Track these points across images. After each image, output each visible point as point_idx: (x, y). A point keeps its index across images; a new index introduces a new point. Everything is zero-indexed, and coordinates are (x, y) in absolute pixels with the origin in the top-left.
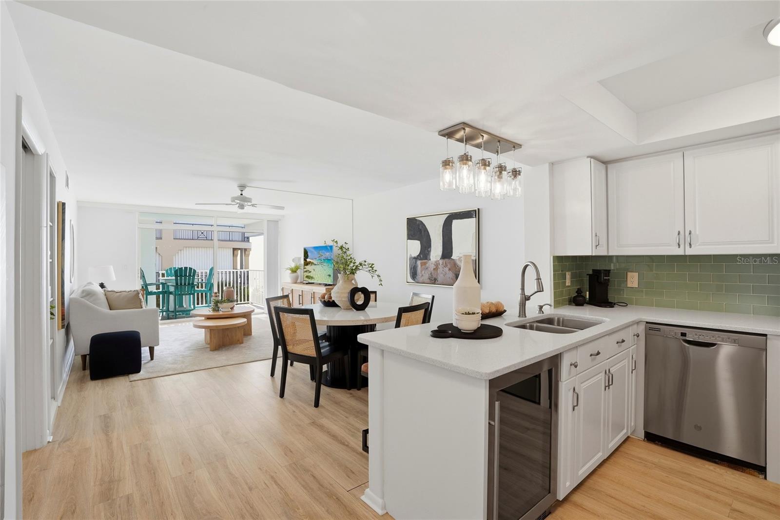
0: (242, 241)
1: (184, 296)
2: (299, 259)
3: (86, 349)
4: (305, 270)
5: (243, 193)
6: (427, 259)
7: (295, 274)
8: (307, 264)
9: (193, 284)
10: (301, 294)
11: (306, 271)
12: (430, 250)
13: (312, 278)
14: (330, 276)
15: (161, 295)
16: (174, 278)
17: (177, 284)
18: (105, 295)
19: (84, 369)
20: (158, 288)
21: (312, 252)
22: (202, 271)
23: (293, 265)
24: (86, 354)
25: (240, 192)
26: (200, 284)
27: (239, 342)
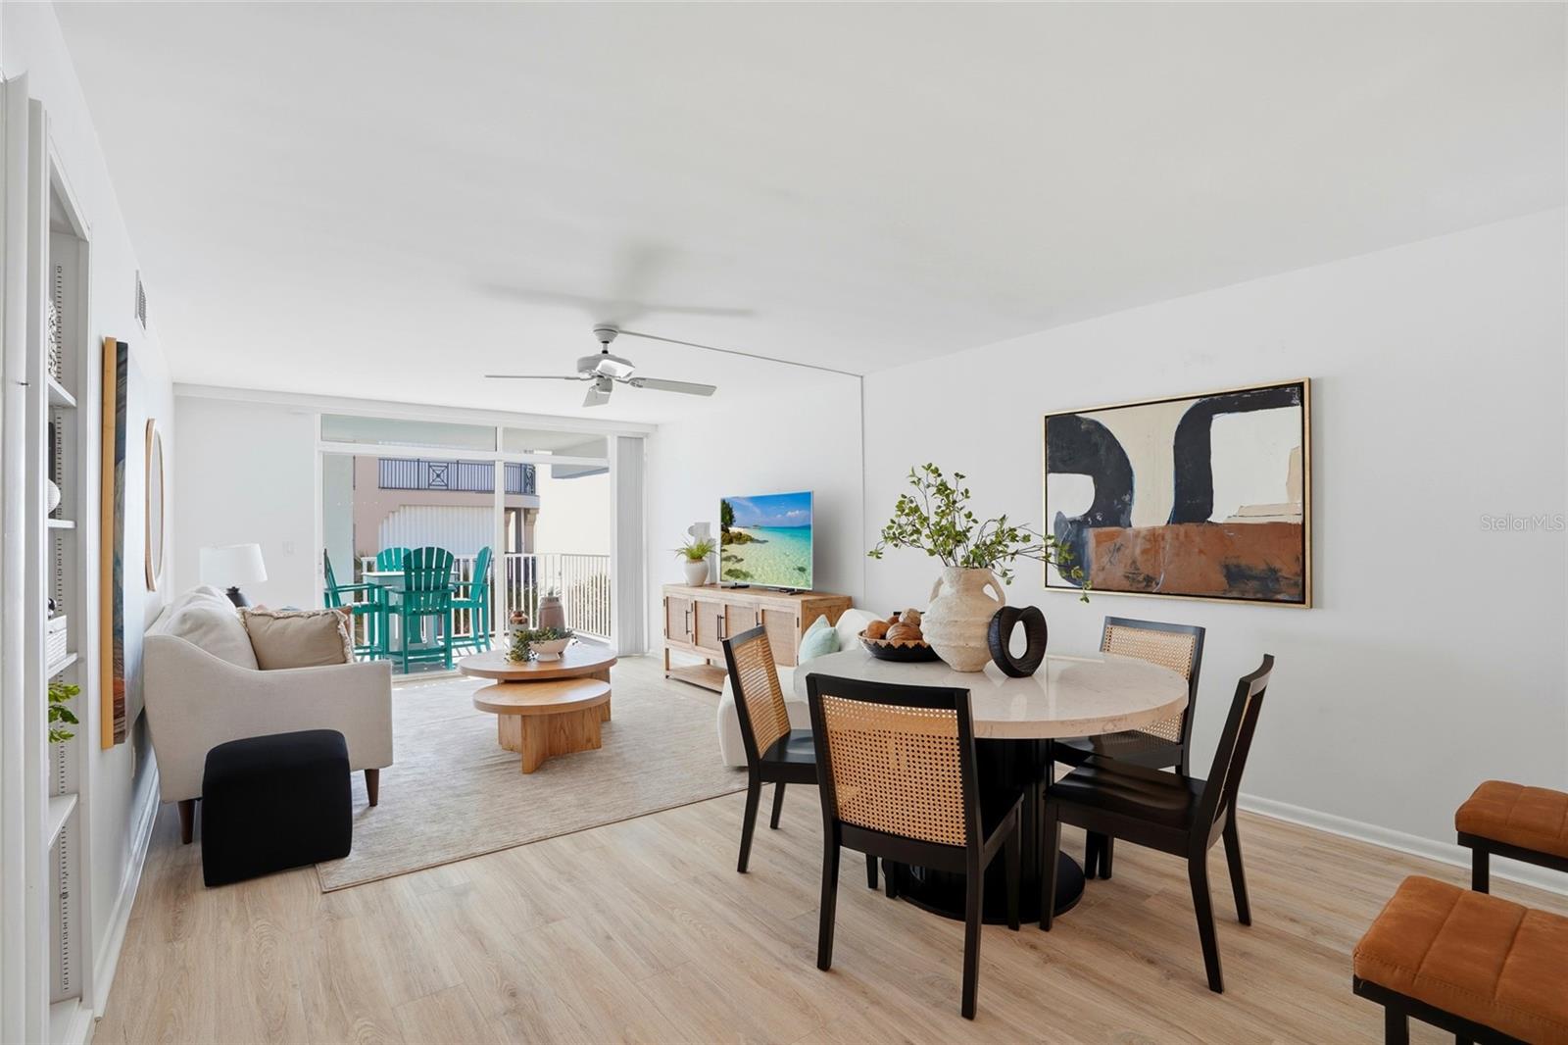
0: (520, 493)
1: (425, 617)
2: (706, 526)
3: (192, 784)
4: (724, 555)
5: (610, 347)
6: (1117, 524)
7: (698, 565)
8: (728, 539)
9: (445, 587)
10: (723, 615)
11: (728, 559)
12: (1131, 500)
13: (746, 575)
14: (802, 570)
15: (365, 615)
16: (403, 573)
17: (409, 588)
18: (246, 625)
19: (188, 839)
20: (358, 597)
21: (743, 508)
22: (465, 557)
23: (692, 542)
24: (193, 797)
25: (601, 346)
26: (462, 587)
27: (590, 744)
